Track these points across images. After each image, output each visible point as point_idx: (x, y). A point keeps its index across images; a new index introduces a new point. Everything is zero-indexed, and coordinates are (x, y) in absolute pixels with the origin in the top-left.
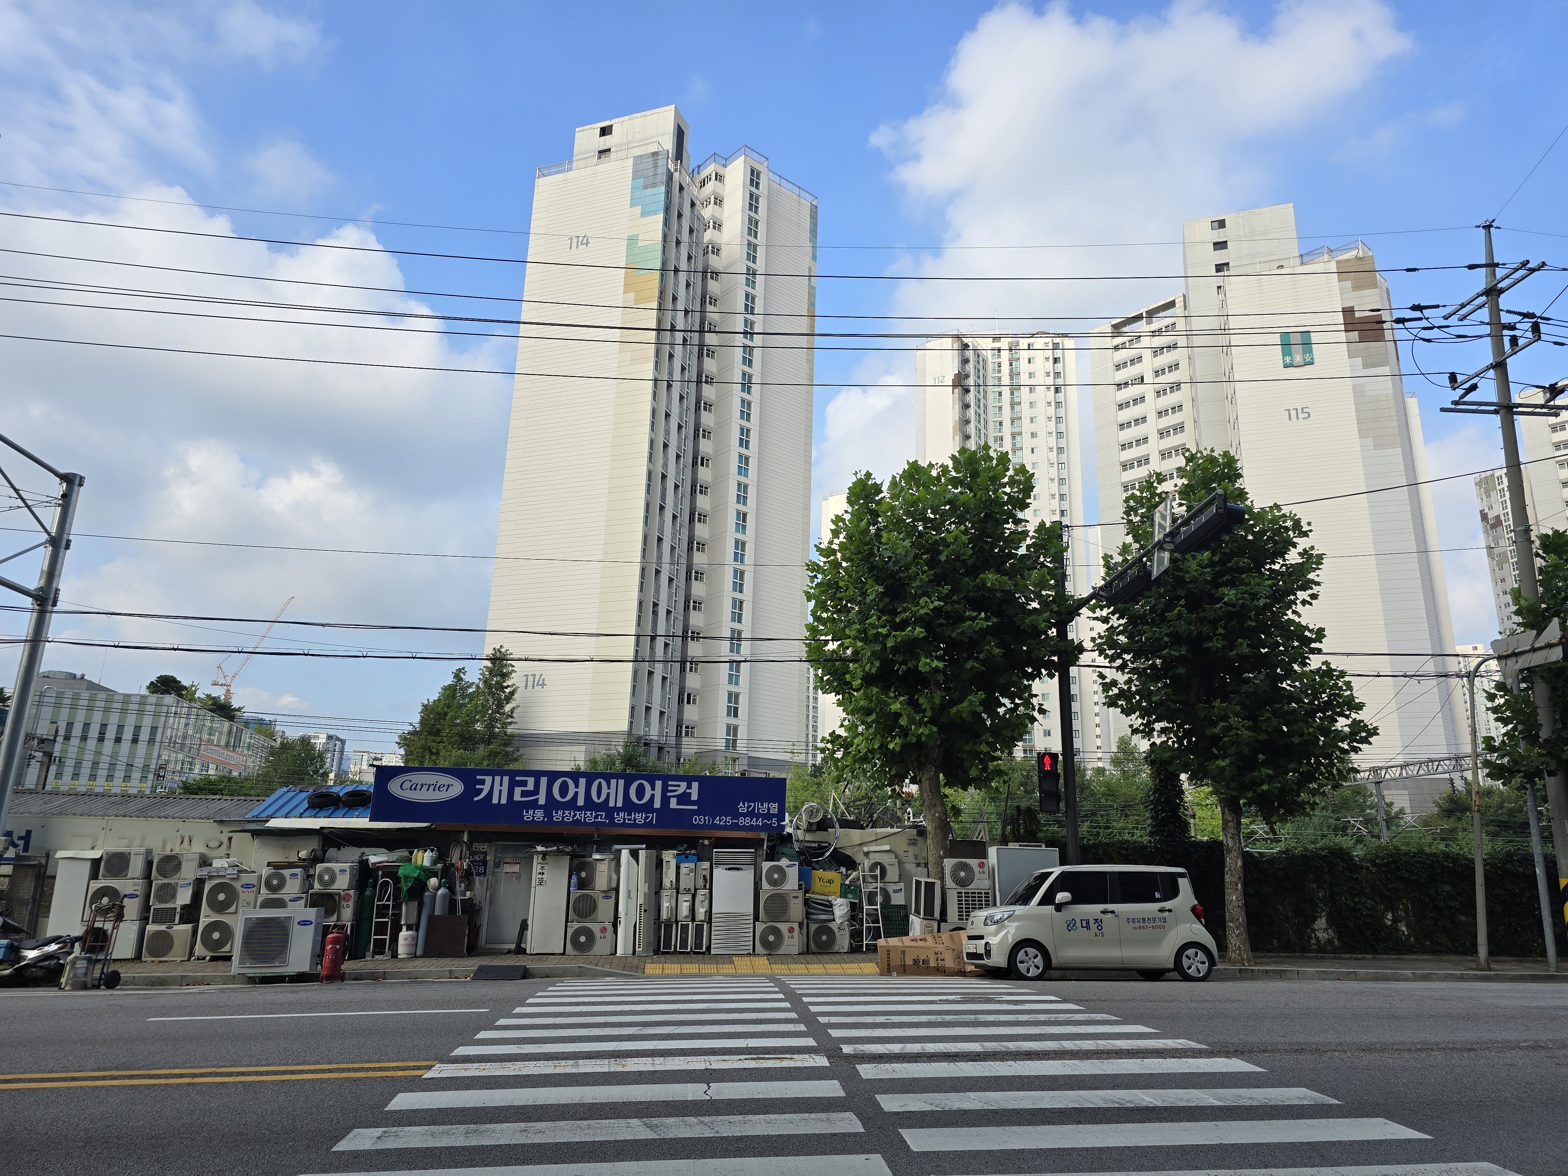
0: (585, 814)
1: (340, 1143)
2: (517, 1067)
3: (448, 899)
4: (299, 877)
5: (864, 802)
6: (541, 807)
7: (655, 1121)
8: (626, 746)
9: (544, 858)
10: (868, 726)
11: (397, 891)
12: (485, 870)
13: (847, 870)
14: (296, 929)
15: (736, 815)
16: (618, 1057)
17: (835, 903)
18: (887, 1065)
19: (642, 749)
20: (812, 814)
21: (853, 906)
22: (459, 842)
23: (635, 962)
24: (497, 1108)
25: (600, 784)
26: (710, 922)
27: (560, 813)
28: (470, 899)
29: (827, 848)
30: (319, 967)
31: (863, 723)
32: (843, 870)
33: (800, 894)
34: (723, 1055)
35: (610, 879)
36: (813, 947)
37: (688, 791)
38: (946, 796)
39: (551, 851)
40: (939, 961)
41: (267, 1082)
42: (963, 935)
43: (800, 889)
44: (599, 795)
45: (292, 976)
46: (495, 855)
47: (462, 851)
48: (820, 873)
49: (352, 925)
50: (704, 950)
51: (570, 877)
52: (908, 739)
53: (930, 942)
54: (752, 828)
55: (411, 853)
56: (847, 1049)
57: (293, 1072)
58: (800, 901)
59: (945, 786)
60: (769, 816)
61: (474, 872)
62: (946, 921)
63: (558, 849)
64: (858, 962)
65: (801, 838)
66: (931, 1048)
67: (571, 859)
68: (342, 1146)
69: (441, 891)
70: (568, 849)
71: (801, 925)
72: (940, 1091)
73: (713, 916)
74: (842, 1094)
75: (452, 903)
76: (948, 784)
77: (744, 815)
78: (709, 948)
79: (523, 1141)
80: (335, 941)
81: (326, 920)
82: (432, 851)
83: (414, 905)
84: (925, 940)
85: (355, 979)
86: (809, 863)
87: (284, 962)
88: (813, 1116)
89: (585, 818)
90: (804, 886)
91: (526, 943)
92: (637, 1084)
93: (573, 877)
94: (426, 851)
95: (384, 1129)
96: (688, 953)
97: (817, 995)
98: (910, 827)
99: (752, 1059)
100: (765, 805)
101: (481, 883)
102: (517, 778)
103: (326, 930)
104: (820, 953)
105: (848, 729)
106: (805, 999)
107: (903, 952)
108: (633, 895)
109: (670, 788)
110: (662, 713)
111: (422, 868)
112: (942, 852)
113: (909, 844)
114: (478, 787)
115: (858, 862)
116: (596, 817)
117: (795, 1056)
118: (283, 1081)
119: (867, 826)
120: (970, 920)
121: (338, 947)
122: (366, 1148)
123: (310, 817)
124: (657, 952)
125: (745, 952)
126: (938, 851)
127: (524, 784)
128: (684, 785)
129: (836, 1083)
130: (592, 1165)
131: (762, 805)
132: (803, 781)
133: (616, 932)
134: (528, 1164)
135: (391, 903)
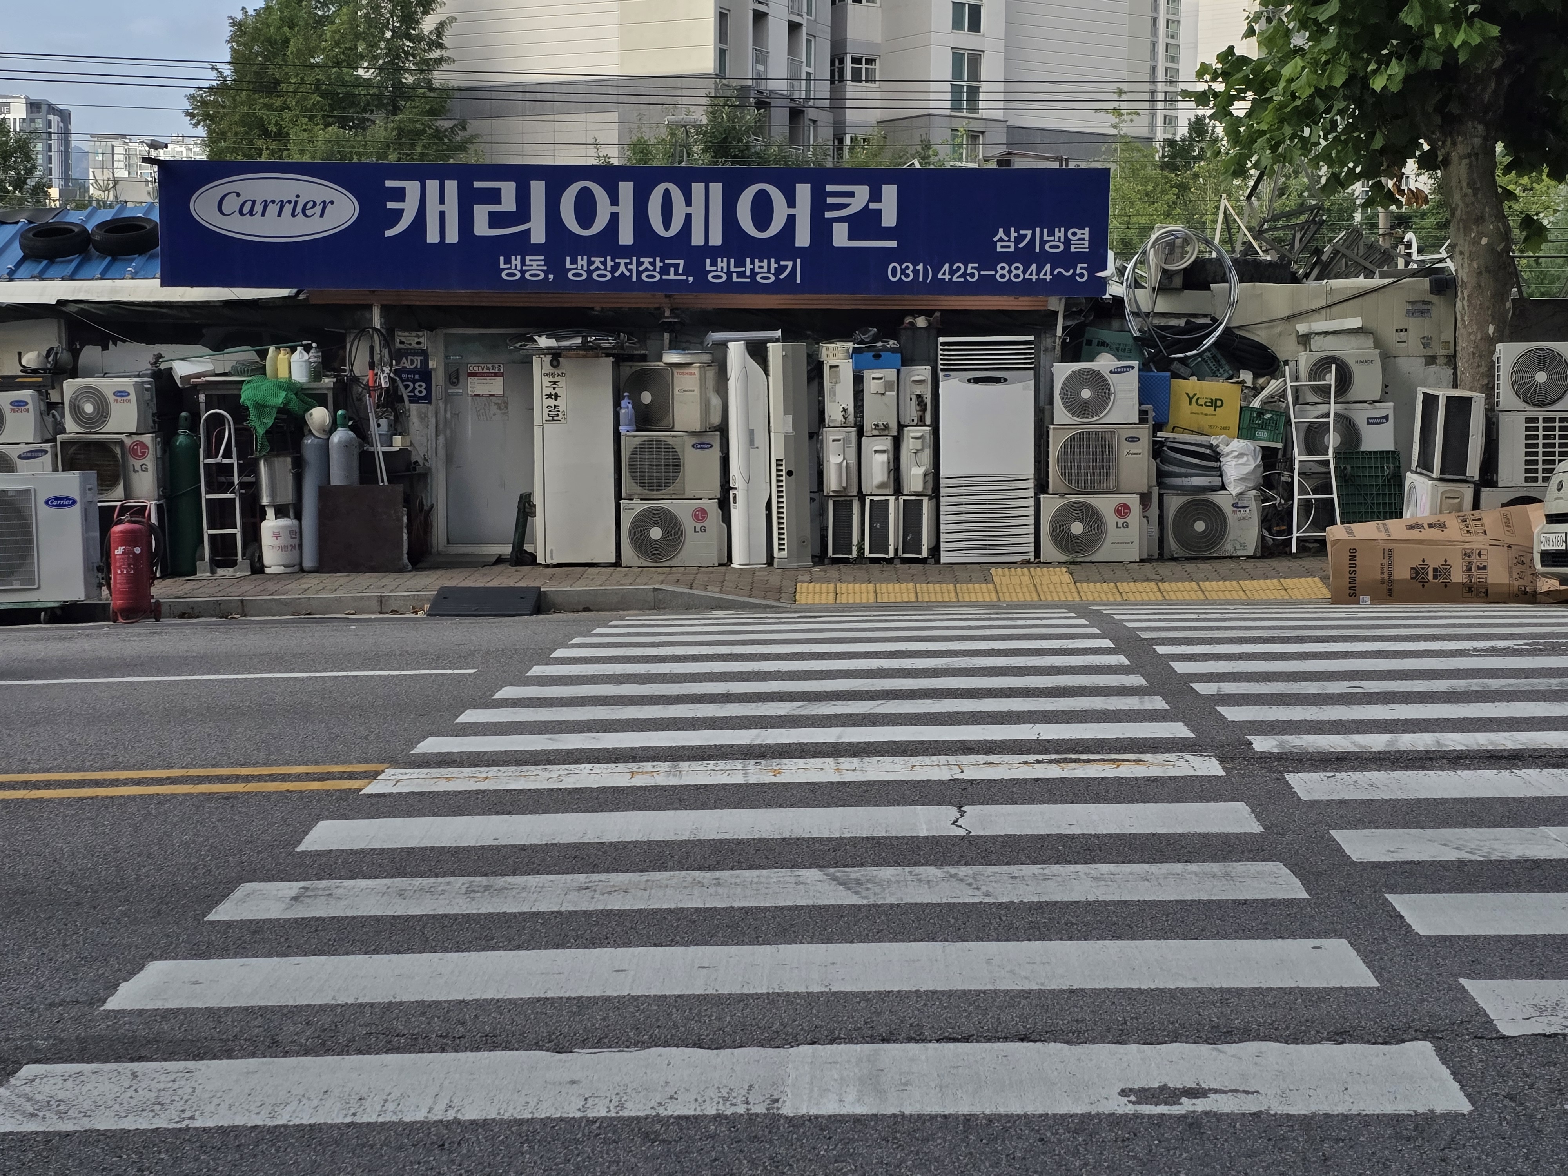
0: (640, 264)
1: (220, 908)
2: (554, 775)
3: (356, 452)
4: (30, 406)
5: (1303, 218)
6: (537, 249)
7: (854, 873)
8: (714, 111)
9: (555, 362)
10: (1318, 31)
11: (244, 437)
12: (429, 389)
13: (1256, 377)
14: (43, 516)
15: (990, 258)
16: (763, 756)
17: (1226, 450)
18: (1356, 775)
19: (751, 115)
20: (1172, 252)
21: (1269, 457)
22: (363, 329)
23: (775, 579)
24: (523, 848)
25: (667, 194)
26: (935, 495)
27: (582, 261)
28: (404, 452)
29: (1207, 329)
30: (105, 591)
31: (1304, 24)
32: (1247, 376)
33: (1144, 432)
34: (987, 753)
35: (706, 406)
36: (1172, 544)
37: (873, 206)
38: (1510, 195)
39: (569, 348)
40: (1474, 572)
41: (50, 800)
42: (1536, 514)
43: (1142, 421)
44: (667, 220)
45: (52, 609)
46: (447, 357)
47: (372, 349)
48: (1192, 385)
49: (159, 508)
50: (925, 554)
51: (617, 404)
52: (1422, 61)
53: (1454, 529)
54: (1026, 288)
55: (263, 354)
56: (1262, 744)
57: (97, 783)
58: (1143, 447)
59: (1508, 169)
60: (1067, 258)
61: (405, 394)
62: (1493, 484)
63: (585, 342)
64: (1280, 575)
65: (1145, 308)
66: (1456, 741)
67: (616, 365)
68: (222, 913)
69: (340, 436)
70: (609, 342)
71: (1145, 499)
72: (1479, 823)
73: (943, 482)
74: (1256, 828)
75: (366, 461)
76: (1517, 166)
77: (1009, 258)
78: (935, 551)
79: (585, 905)
80: (130, 539)
81: (103, 497)
82: (307, 349)
83: (285, 464)
84: (1441, 526)
85: (182, 616)
86: (1164, 364)
87: (30, 581)
88: (1193, 867)
89: (639, 273)
90: (1151, 414)
91: (533, 542)
92: (808, 805)
93: (624, 403)
94: (293, 350)
95: (302, 884)
96: (890, 561)
97: (1188, 641)
98: (1414, 274)
99: (1051, 761)
100: (1060, 233)
101: (423, 418)
102: (477, 185)
103: (107, 517)
104: (1187, 559)
105: (1267, 42)
106: (1161, 650)
107: (1389, 554)
108: (761, 439)
109: (830, 200)
110: (794, 28)
111: (290, 387)
112: (1491, 329)
113: (1410, 313)
114: (390, 205)
115: (1282, 357)
116: (665, 270)
117: (1148, 757)
118: (82, 799)
119: (1307, 276)
120: (1555, 480)
121: (138, 550)
122: (274, 915)
123: (32, 278)
124: (820, 558)
125: (1017, 558)
126: (1482, 327)
127: (494, 196)
128: (862, 193)
129: (1241, 808)
130: (734, 949)
131: (1051, 233)
132: (1146, 180)
133: (727, 519)
134: (601, 946)
135: (234, 460)
